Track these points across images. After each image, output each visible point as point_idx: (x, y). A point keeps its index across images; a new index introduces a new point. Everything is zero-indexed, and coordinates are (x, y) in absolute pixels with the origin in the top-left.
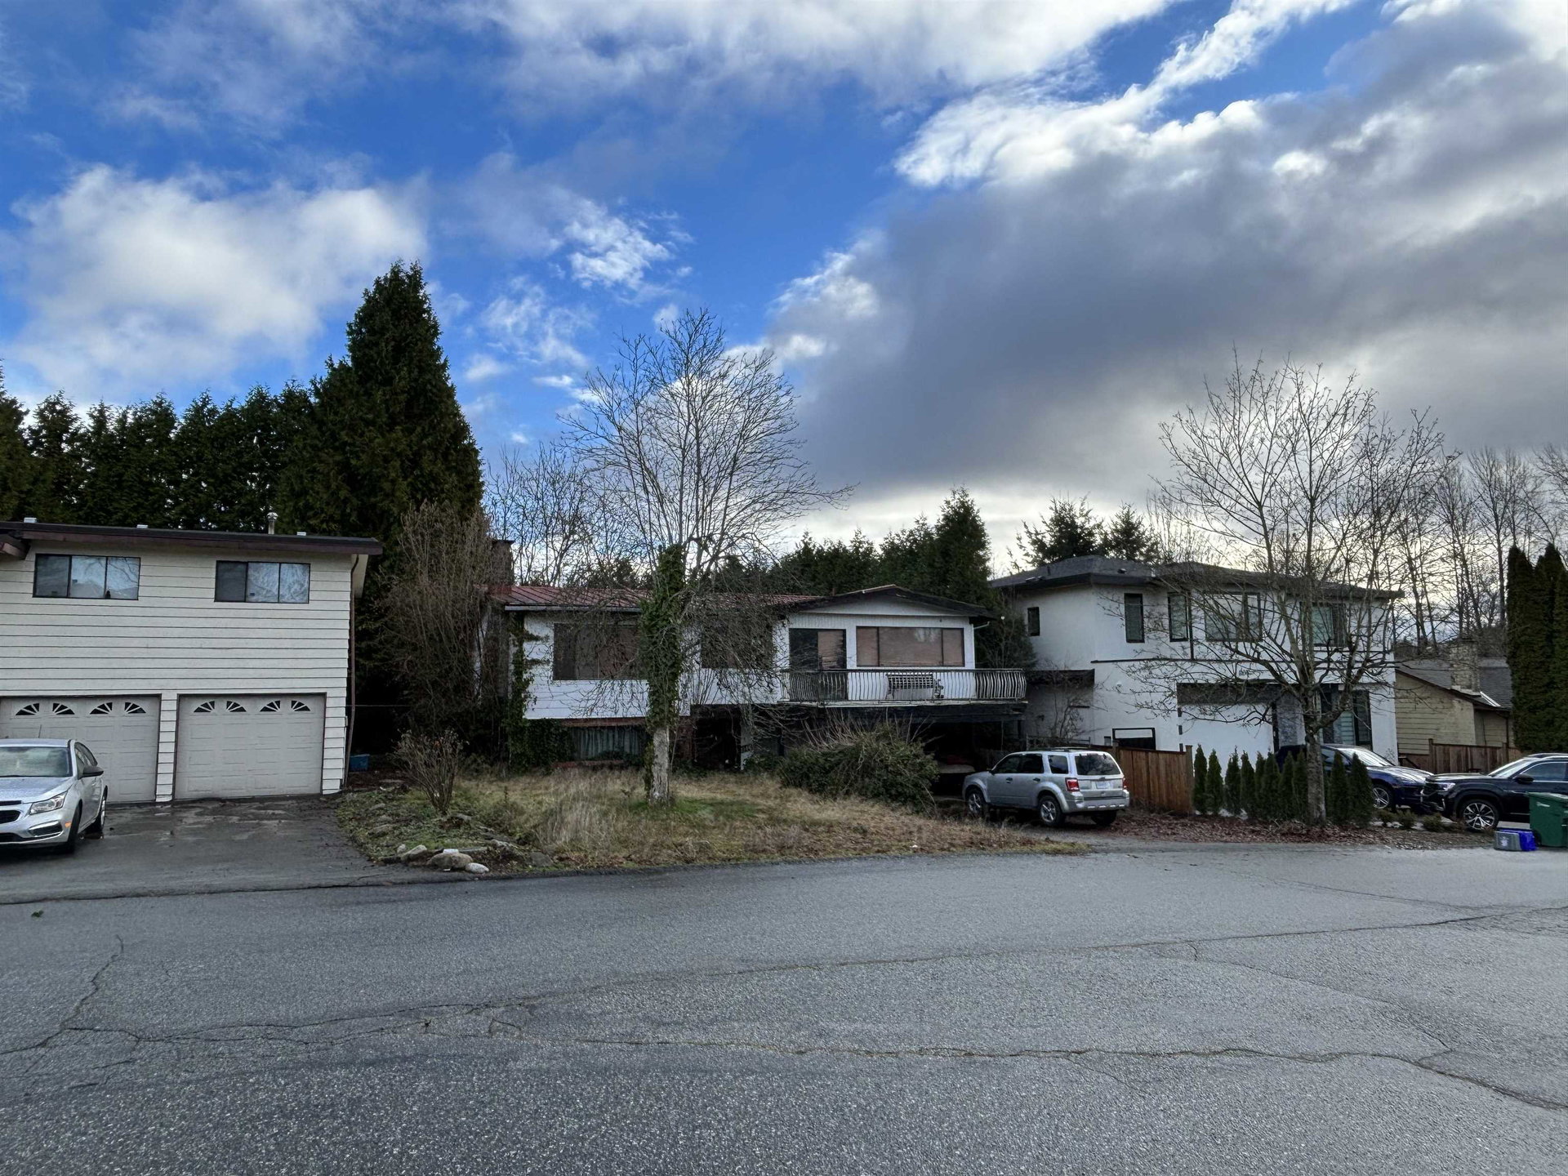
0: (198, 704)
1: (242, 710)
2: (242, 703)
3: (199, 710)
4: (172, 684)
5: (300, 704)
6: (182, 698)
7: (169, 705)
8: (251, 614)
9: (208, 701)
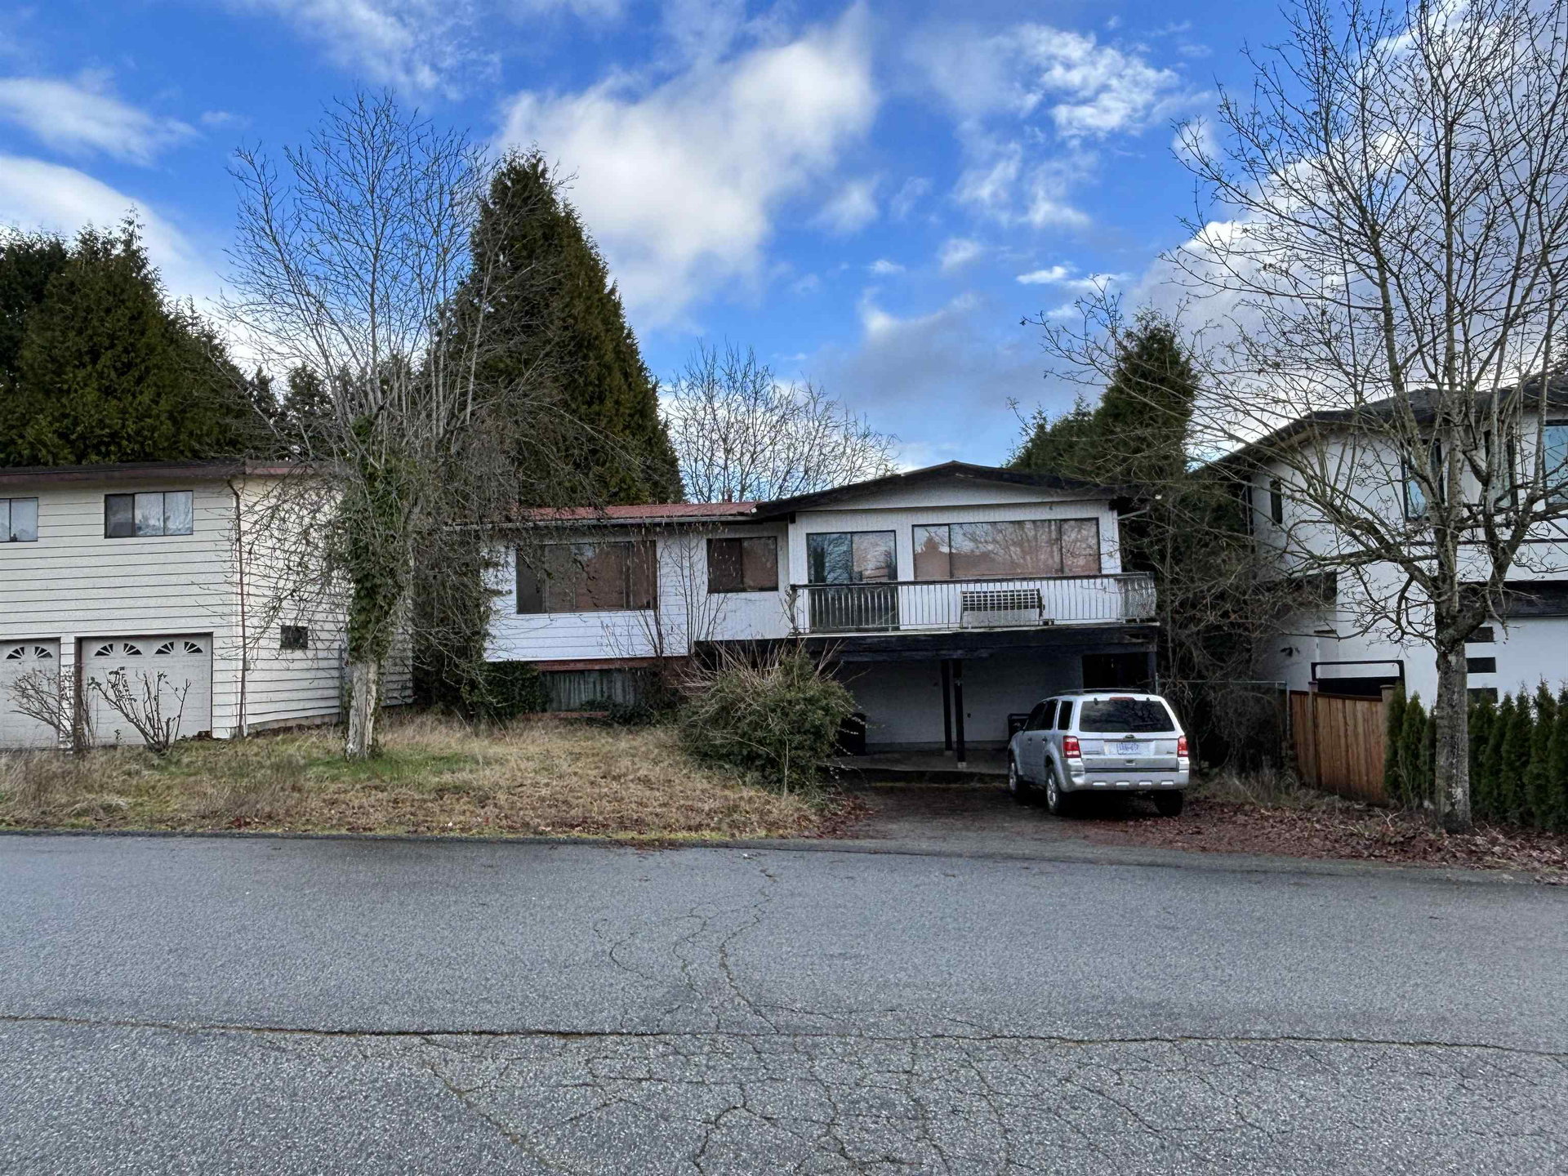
0: (98, 647)
1: (138, 652)
2: (139, 646)
3: (99, 654)
4: (70, 626)
5: (193, 646)
6: (80, 642)
7: (69, 649)
8: (137, 549)
9: (108, 643)
